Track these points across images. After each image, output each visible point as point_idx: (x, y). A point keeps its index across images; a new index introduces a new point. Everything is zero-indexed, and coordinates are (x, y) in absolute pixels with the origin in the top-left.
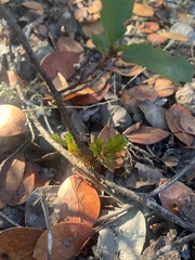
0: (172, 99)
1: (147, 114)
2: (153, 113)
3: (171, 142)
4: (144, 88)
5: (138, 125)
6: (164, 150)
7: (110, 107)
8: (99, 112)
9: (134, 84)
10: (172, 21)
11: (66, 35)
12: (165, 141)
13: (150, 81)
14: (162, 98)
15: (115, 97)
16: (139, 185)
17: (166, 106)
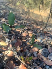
0: (38, 52)
2: (35, 54)
3: (38, 59)
4: (33, 50)
5: (32, 56)
6: (37, 61)
7: (27, 53)
8: (25, 53)
9: (31, 49)
10: (37, 38)
12: (37, 59)
13: (34, 48)
15: (28, 51)
16: (33, 67)
17: (37, 53)
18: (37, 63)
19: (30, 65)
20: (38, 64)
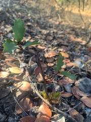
0: (74, 84)
1: (66, 88)
2: (68, 88)
3: (73, 97)
4: (65, 80)
5: (63, 91)
6: (71, 100)
7: (55, 85)
8: (51, 86)
9: (62, 78)
10: (74, 60)
11: (42, 61)
12: (71, 97)
13: (67, 78)
14: (70, 84)
15: (56, 82)
16: (63, 109)
17: (72, 86)
18: (69, 104)
19: (57, 106)
20: (72, 104)
